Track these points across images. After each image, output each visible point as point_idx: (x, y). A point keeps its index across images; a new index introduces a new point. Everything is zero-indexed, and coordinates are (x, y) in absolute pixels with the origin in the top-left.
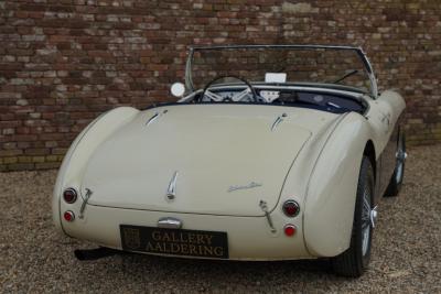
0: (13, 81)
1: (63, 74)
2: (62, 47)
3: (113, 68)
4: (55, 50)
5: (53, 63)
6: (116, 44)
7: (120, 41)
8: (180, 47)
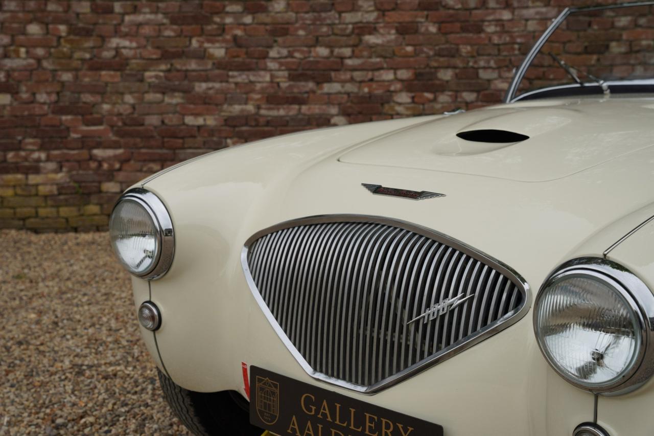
0: (327, 88)
1: (404, 74)
2: (404, 30)
3: (492, 64)
4: (392, 36)
5: (390, 57)
6: (500, 22)
7: (506, 15)
8: (623, 21)
